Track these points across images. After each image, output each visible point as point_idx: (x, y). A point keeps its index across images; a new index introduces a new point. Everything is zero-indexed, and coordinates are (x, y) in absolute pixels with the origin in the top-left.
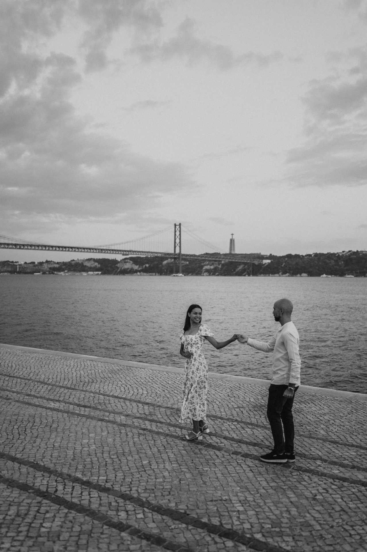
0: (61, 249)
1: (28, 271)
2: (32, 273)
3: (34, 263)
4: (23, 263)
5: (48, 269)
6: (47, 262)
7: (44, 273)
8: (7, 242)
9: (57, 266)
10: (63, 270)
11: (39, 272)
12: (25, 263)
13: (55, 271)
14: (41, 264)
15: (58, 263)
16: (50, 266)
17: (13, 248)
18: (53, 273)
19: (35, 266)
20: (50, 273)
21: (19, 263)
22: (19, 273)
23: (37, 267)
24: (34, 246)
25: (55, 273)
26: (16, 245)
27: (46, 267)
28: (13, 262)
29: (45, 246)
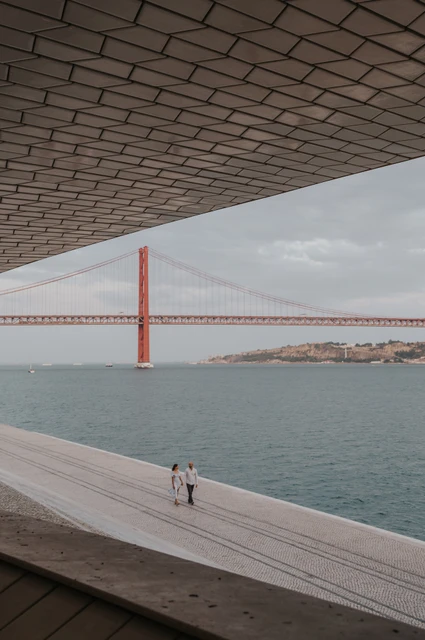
0: (405, 323)
1: (362, 357)
2: (368, 360)
3: (370, 345)
4: (353, 345)
5: (393, 355)
6: (391, 342)
7: (387, 361)
8: (320, 315)
9: (407, 349)
10: (418, 356)
11: (379, 360)
12: (357, 345)
13: (404, 358)
14: (382, 346)
15: (408, 344)
16: (396, 350)
17: (330, 325)
18: (402, 362)
19: (372, 350)
20: (395, 362)
21: (348, 346)
22: (349, 360)
23: (375, 352)
24: (361, 319)
25: (405, 360)
26: (333, 320)
27: (389, 351)
28: (338, 344)
29: (379, 320)
